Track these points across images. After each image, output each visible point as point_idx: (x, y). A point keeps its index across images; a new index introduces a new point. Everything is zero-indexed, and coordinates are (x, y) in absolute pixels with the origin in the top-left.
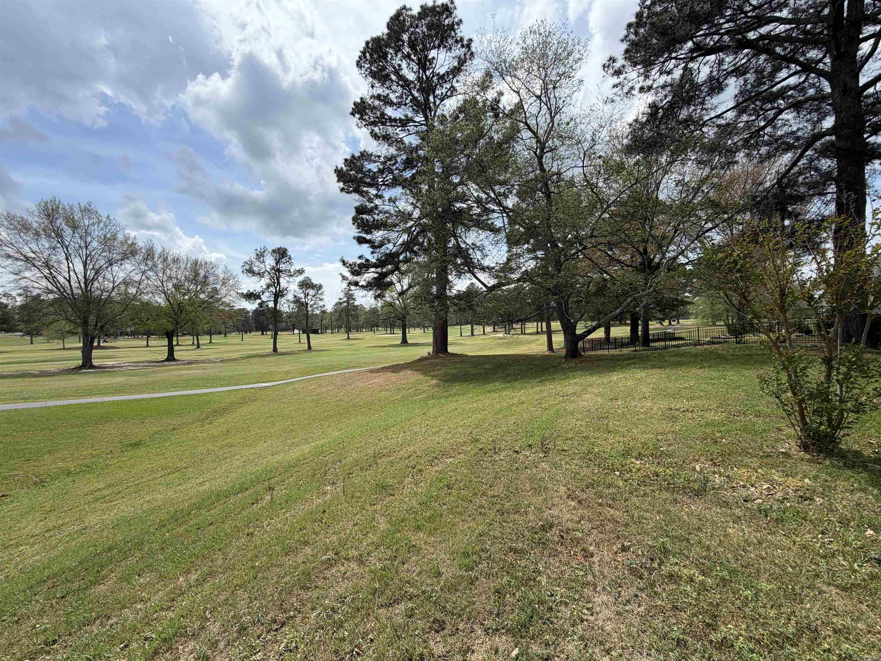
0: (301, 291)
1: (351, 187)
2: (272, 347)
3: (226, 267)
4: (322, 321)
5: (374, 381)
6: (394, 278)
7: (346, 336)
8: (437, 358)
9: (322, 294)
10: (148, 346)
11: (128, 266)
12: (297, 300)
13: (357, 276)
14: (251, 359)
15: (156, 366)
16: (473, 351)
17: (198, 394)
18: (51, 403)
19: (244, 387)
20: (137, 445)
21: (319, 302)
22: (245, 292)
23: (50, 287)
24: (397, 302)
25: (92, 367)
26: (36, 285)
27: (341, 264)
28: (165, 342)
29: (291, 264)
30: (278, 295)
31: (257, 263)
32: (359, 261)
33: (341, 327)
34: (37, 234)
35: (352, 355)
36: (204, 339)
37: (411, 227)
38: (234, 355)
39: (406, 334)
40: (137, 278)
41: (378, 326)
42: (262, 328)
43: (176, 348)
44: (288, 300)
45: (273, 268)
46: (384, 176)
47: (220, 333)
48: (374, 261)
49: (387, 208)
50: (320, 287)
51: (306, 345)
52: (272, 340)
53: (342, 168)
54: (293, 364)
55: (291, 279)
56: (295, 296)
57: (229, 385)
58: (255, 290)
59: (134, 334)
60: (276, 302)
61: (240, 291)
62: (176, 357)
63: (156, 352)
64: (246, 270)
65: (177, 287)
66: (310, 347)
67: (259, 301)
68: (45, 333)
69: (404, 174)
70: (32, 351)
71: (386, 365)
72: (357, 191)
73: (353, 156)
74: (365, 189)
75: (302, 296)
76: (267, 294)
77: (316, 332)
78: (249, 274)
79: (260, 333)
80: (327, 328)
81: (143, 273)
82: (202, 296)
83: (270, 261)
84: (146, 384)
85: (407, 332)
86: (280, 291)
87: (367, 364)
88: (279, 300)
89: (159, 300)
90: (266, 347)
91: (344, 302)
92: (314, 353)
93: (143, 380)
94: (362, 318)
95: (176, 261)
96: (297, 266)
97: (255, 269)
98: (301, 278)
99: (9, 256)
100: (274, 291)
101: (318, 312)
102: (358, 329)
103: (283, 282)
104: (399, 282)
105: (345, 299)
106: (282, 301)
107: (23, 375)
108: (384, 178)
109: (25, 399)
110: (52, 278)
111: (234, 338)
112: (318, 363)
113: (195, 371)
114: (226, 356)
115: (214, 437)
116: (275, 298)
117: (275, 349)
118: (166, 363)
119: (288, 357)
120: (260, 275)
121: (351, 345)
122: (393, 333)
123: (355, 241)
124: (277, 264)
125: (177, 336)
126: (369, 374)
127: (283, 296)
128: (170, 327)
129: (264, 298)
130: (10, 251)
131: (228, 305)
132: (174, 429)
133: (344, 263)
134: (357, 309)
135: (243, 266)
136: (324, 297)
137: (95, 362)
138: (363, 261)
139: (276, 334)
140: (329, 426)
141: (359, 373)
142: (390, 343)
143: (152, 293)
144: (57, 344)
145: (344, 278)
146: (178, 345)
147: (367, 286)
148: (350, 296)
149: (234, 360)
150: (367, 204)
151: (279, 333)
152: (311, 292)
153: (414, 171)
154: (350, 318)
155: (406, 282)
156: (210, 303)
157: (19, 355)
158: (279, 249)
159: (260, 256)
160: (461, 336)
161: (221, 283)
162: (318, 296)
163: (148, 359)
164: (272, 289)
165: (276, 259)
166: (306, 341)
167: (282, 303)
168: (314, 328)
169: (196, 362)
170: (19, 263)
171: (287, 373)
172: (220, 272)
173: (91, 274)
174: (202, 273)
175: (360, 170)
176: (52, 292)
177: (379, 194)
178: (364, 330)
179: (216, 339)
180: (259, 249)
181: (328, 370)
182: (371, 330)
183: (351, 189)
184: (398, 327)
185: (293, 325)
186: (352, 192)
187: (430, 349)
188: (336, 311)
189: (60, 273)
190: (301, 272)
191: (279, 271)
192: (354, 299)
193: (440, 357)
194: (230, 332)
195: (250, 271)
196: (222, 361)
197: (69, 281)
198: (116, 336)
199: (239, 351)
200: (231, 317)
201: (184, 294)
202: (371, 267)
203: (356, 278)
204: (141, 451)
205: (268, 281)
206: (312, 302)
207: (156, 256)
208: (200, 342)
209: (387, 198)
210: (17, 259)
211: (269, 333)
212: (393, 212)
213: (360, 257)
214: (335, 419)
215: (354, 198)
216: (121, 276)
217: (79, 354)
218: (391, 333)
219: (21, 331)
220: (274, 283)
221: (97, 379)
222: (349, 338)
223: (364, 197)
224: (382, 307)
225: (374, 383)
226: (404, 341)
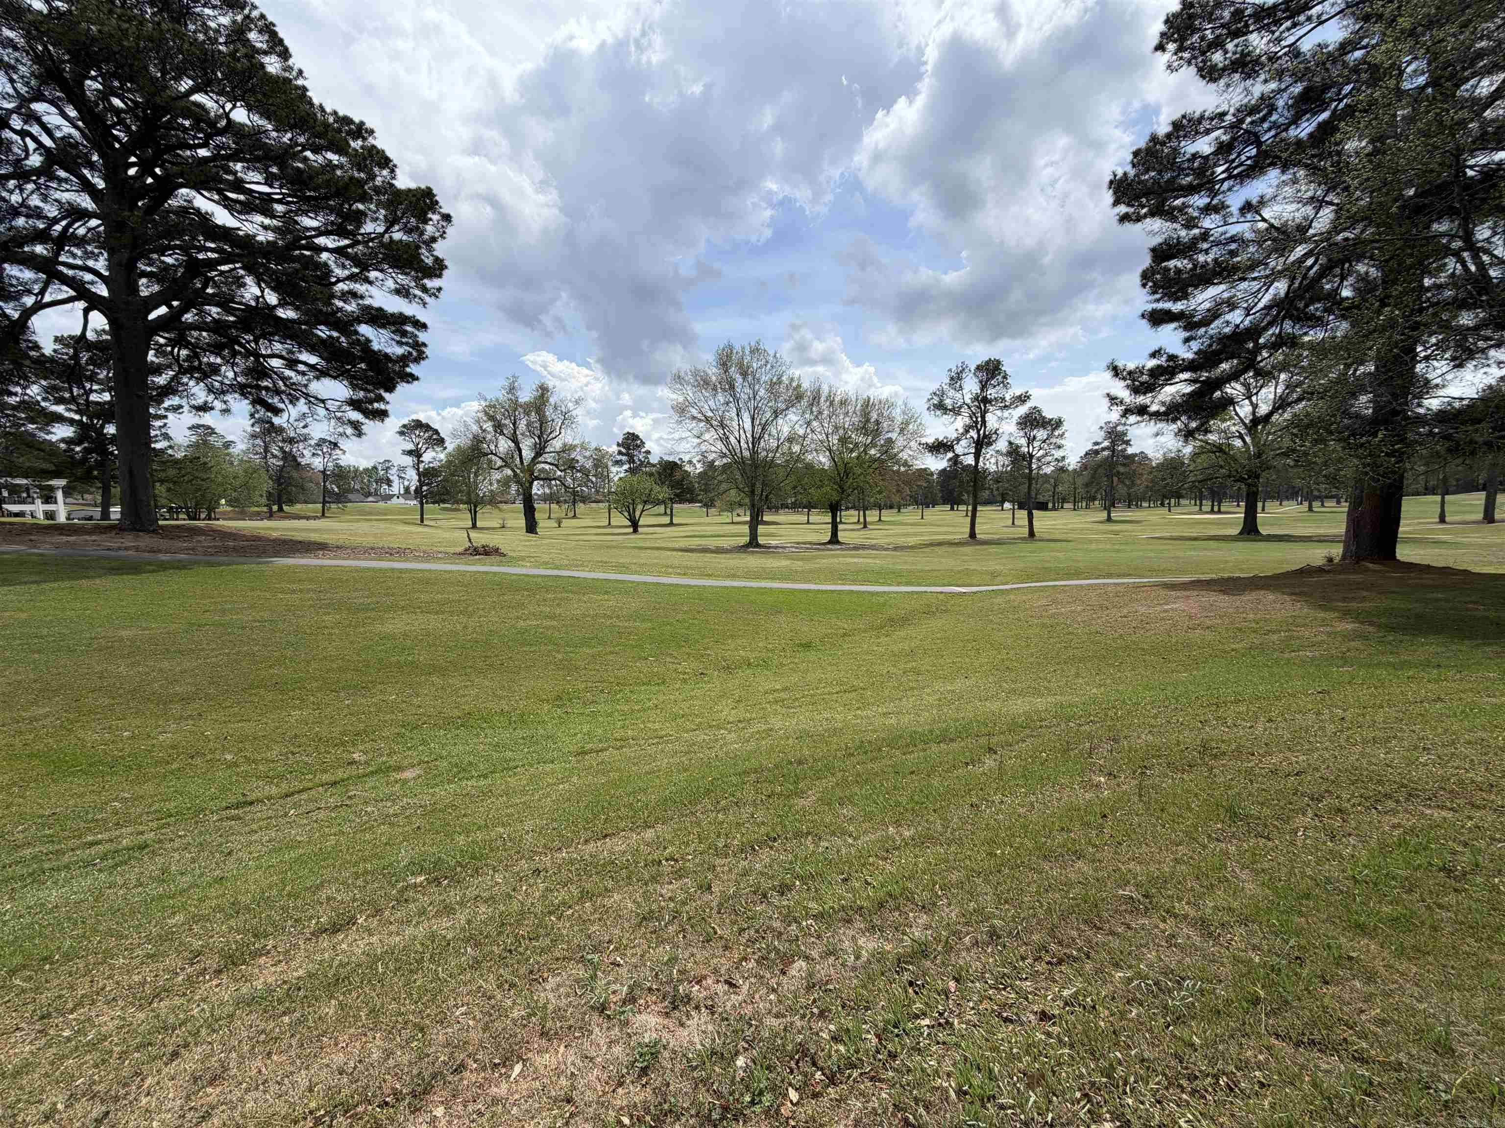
0: (1022, 433)
1: (1143, 207)
2: (968, 530)
3: (906, 405)
4: (1055, 486)
5: (1174, 606)
6: (1234, 389)
7: (1104, 515)
8: (1355, 572)
9: (1061, 436)
10: (808, 523)
11: (793, 416)
12: (1013, 451)
13: (1145, 393)
14: (936, 549)
15: (818, 549)
16: (1491, 563)
17: (869, 592)
18: (728, 583)
19: (929, 589)
20: (807, 646)
21: (1053, 452)
22: (930, 440)
23: (724, 450)
24: (1238, 443)
25: (758, 545)
26: (713, 449)
27: (1109, 375)
28: (829, 519)
29: (1006, 386)
30: (982, 443)
31: (951, 393)
32: (1152, 363)
33: (1094, 499)
34: (715, 389)
35: (1118, 551)
36: (872, 516)
37: (1301, 261)
38: (912, 541)
39: (1256, 512)
40: (801, 432)
41: (1179, 496)
42: (951, 499)
43: (840, 527)
44: (997, 452)
45: (976, 398)
46: (1232, 157)
47: (891, 507)
48: (1190, 356)
49: (1233, 230)
50: (1059, 423)
51: (1026, 530)
52: (969, 519)
53: (1125, 174)
54: (1004, 561)
55: (1006, 413)
56: (1010, 443)
57: (908, 584)
58: (946, 438)
59: (795, 507)
60: (977, 456)
61: (924, 440)
62: (840, 539)
63: (816, 531)
64: (934, 405)
65: (843, 440)
66: (1032, 534)
67: (950, 455)
68: (718, 503)
69: (1293, 132)
70: (709, 524)
71: (1203, 577)
72: (1157, 212)
73: (1154, 139)
74: (1178, 202)
75: (1023, 442)
76: (963, 443)
77: (1043, 507)
78: (938, 413)
79: (948, 507)
80: (1064, 500)
81: (808, 423)
82: (873, 452)
83: (971, 386)
84: (811, 571)
85: (1259, 509)
86: (985, 436)
87: (1153, 571)
88: (983, 451)
89: (823, 460)
90: (957, 530)
91: (1103, 449)
92: (1040, 544)
93: (808, 566)
94: (1142, 483)
95: (844, 403)
96: (1017, 390)
97: (948, 402)
98: (1023, 410)
99: (694, 418)
100: (975, 437)
101: (1048, 470)
102: (1132, 501)
103: (992, 420)
104: (1249, 398)
105: (1106, 444)
106: (989, 453)
107: (705, 550)
108: (1233, 161)
109: (709, 576)
110: (725, 439)
111: (910, 514)
112: (1049, 562)
113: (861, 560)
114: (901, 541)
115: (895, 655)
116: (976, 448)
117: (973, 535)
118: (829, 546)
119: (993, 549)
120: (956, 411)
121: (1116, 533)
122: (1219, 512)
123: (1145, 321)
124: (982, 390)
125: (841, 510)
126: (1163, 592)
127: (990, 444)
128: (835, 497)
129: (959, 449)
130: (694, 412)
131: (906, 464)
132: (845, 635)
133: (1116, 371)
134: (1133, 461)
135: (929, 400)
136: (1063, 442)
137: (761, 540)
138: (1162, 361)
139: (974, 511)
140: (1077, 675)
141: (1137, 587)
142: (1212, 533)
143: (816, 450)
144: (726, 517)
145: (1113, 400)
146: (841, 522)
147: (1166, 414)
148: (1116, 436)
149: (912, 547)
150: (1183, 233)
151: (979, 508)
152: (1041, 434)
153: (1325, 116)
154: (1115, 479)
155: (1266, 397)
156: (883, 462)
157: (699, 528)
158: (988, 362)
159: (956, 379)
160: (1442, 520)
161: (898, 430)
162: (1054, 440)
163: (809, 539)
164: (973, 433)
165: (981, 382)
166: (1027, 523)
167: (988, 456)
168: (1041, 499)
169: (863, 547)
170: (702, 424)
171: (994, 575)
172: (898, 415)
173: (758, 429)
174: (874, 416)
175: (1171, 162)
176: (725, 456)
177: (1215, 202)
178: (1145, 504)
179: (887, 515)
180: (954, 369)
181: (1069, 576)
182: (1162, 505)
183: (1145, 210)
184: (1237, 498)
185: (1002, 495)
186: (1145, 216)
187: (1337, 551)
188: (1084, 467)
189: (732, 433)
190: (1023, 399)
191: (986, 401)
192: (1128, 443)
193: (1368, 570)
194: (906, 506)
195: (940, 407)
196: (896, 549)
197: (739, 442)
198: (777, 509)
199: (921, 534)
200: (908, 483)
201: (852, 451)
202: (1182, 371)
203: (1141, 400)
204: (812, 655)
205: (967, 421)
206: (1041, 452)
207: (822, 400)
208: (868, 519)
209: (1234, 209)
210: (700, 420)
211: (963, 508)
212: (1249, 236)
213: (1153, 355)
214: (1089, 665)
215: (1149, 228)
216: (786, 430)
217: (746, 529)
218: (1212, 512)
219: (700, 501)
220: (976, 422)
221: (763, 560)
222: (1109, 519)
223: (1174, 219)
224: (1195, 456)
225: (1172, 609)
226: (1250, 529)
